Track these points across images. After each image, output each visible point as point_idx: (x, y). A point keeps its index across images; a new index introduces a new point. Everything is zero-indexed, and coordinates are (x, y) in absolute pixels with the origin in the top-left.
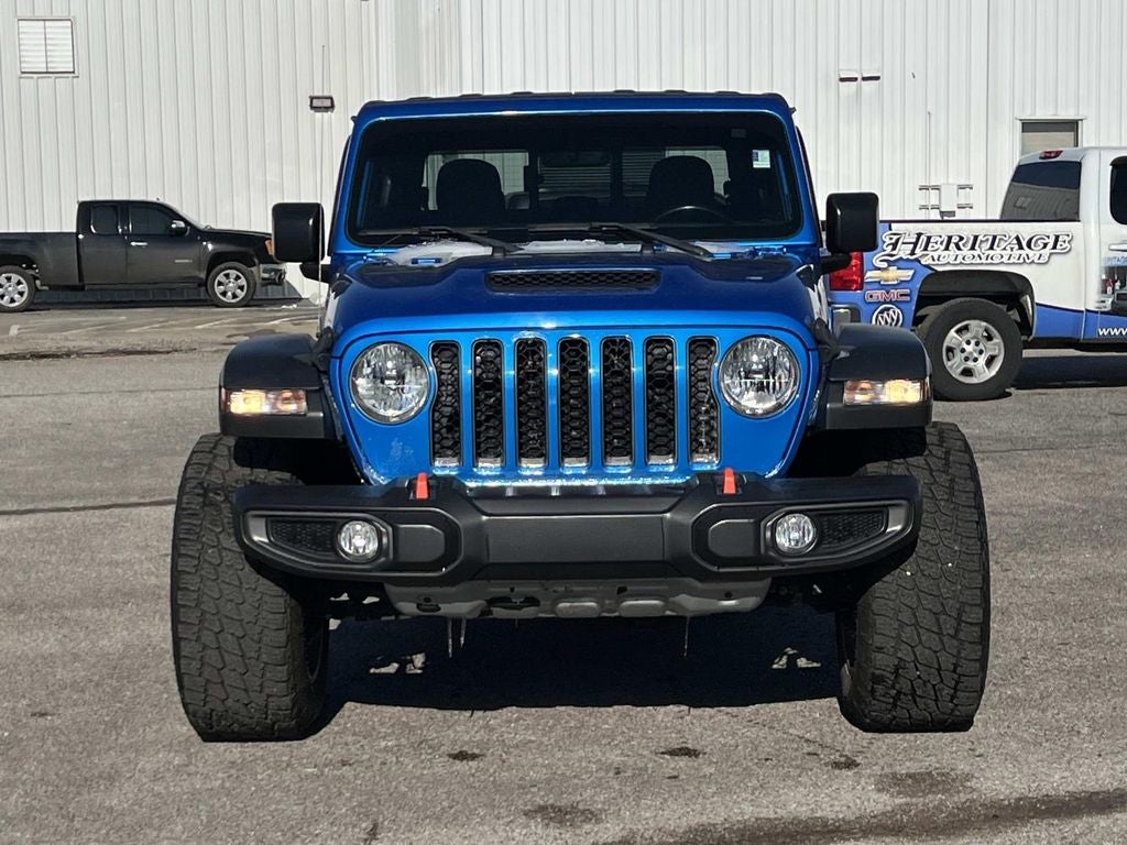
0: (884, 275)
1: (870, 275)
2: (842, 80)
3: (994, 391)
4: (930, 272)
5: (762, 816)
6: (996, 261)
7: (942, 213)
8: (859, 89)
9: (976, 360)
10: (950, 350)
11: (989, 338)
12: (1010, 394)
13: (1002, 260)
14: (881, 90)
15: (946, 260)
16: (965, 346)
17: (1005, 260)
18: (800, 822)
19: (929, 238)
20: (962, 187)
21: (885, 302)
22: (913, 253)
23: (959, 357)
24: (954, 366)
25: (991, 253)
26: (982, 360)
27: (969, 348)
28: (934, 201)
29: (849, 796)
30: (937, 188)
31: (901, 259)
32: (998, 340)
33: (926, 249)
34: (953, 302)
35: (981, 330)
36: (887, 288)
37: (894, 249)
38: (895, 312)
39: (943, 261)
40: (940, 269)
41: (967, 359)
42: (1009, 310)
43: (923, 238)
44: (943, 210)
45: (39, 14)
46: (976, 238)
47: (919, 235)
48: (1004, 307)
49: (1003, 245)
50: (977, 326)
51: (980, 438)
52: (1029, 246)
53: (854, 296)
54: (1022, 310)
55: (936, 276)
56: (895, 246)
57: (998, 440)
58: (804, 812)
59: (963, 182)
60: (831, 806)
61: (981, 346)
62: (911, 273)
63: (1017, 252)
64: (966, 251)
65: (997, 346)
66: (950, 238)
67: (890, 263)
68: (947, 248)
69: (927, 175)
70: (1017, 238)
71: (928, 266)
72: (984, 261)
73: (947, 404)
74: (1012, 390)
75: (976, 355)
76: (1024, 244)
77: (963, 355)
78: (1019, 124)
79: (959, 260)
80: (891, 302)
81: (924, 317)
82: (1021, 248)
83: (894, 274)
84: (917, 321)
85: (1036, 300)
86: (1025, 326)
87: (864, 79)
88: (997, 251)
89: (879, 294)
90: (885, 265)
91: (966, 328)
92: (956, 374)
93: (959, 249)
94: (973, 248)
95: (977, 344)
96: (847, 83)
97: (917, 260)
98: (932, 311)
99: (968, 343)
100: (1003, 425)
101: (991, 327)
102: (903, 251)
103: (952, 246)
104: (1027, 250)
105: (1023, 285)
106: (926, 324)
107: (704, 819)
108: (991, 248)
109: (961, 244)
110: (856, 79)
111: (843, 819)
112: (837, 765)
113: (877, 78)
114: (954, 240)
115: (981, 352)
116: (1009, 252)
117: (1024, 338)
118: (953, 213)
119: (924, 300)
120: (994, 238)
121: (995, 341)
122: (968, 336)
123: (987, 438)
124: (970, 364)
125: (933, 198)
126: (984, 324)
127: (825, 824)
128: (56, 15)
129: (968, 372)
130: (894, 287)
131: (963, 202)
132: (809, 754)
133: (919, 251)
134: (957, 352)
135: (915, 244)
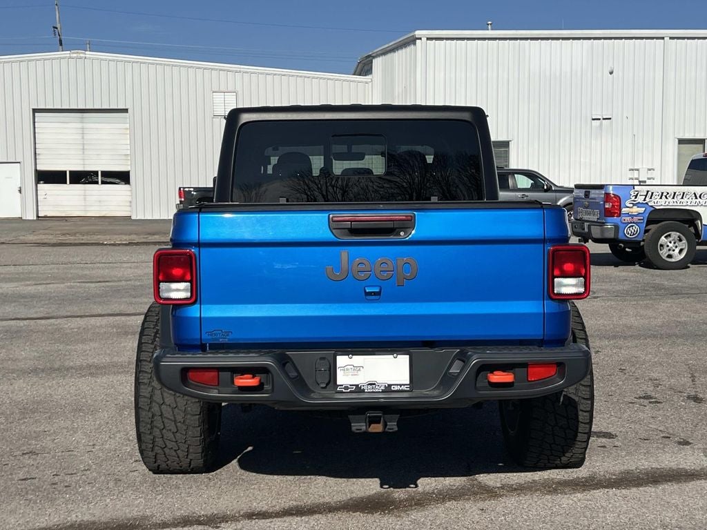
0: (631, 210)
1: (624, 210)
2: (593, 119)
3: (682, 265)
4: (652, 209)
5: (653, 466)
6: (684, 204)
7: (640, 182)
8: (601, 124)
9: (674, 250)
10: (661, 245)
11: (680, 240)
12: (689, 267)
13: (687, 204)
14: (611, 124)
15: (661, 204)
16: (669, 244)
17: (689, 204)
18: (674, 470)
19: (652, 193)
20: (650, 170)
21: (631, 223)
22: (645, 200)
23: (666, 249)
24: (664, 253)
25: (682, 200)
26: (677, 250)
27: (671, 245)
28: (636, 176)
29: (692, 458)
30: (638, 170)
31: (639, 203)
32: (684, 241)
33: (651, 198)
34: (663, 223)
35: (677, 237)
36: (632, 216)
37: (636, 198)
38: (636, 228)
39: (659, 204)
40: (657, 208)
41: (669, 250)
42: (689, 227)
43: (650, 193)
44: (640, 180)
45: (222, 89)
46: (675, 193)
47: (648, 192)
48: (687, 226)
49: (688, 197)
50: (675, 235)
51: (682, 287)
52: (700, 197)
53: (615, 219)
54: (696, 228)
55: (655, 211)
56: (636, 197)
57: (692, 289)
58: (673, 465)
59: (650, 168)
60: (686, 463)
61: (676, 244)
62: (644, 209)
63: (694, 200)
64: (670, 199)
65: (684, 244)
66: (662, 193)
67: (634, 205)
68: (661, 198)
69: (633, 163)
70: (695, 194)
71: (652, 206)
72: (678, 204)
73: (660, 271)
74: (689, 265)
75: (674, 248)
76: (698, 197)
77: (668, 248)
78: (677, 141)
79: (667, 203)
80: (634, 223)
81: (650, 230)
82: (696, 198)
83: (636, 210)
84: (646, 231)
85: (704, 223)
86: (697, 235)
87: (604, 119)
88: (685, 200)
89: (628, 219)
90: (632, 205)
91: (669, 235)
92: (664, 257)
93: (667, 198)
94: (673, 198)
95: (675, 243)
96: (596, 121)
97: (647, 203)
98: (653, 227)
99: (670, 242)
100: (691, 281)
101: (681, 235)
102: (640, 199)
103: (663, 197)
104: (699, 199)
105: (697, 216)
106: (650, 232)
107: (626, 467)
108: (682, 198)
109: (668, 196)
110: (600, 119)
111: (694, 469)
112: (680, 443)
113: (610, 119)
114: (665, 194)
115: (676, 247)
116: (690, 200)
117: (697, 240)
118: (645, 182)
119: (649, 222)
120: (684, 193)
121: (684, 242)
122: (671, 239)
123: (686, 287)
124: (671, 252)
125: (636, 174)
126: (678, 234)
127: (686, 471)
128: (230, 89)
129: (670, 256)
130: (635, 216)
131: (649, 176)
132: (663, 437)
133: (648, 199)
134: (665, 246)
135: (646, 196)
